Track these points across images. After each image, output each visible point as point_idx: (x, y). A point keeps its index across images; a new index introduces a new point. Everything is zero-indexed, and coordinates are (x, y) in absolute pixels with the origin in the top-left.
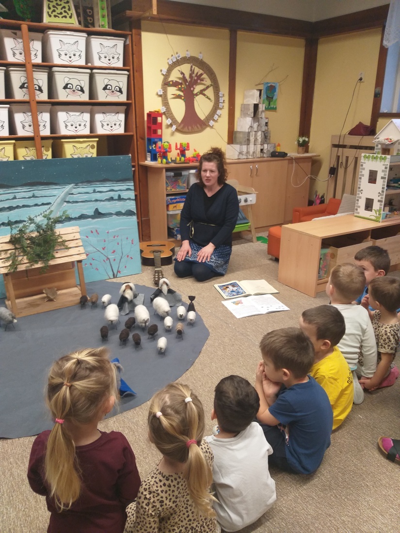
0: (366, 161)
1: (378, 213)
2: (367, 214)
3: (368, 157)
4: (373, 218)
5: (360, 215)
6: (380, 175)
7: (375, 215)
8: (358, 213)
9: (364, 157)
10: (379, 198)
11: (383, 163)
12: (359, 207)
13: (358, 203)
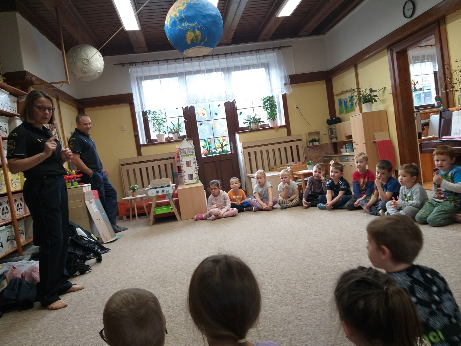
0: (183, 158)
1: (197, 179)
2: (191, 181)
3: (184, 156)
4: (195, 182)
5: (187, 183)
6: (192, 162)
7: (196, 180)
8: (186, 183)
9: (182, 156)
10: (195, 172)
11: (192, 156)
12: (186, 180)
13: (184, 178)
